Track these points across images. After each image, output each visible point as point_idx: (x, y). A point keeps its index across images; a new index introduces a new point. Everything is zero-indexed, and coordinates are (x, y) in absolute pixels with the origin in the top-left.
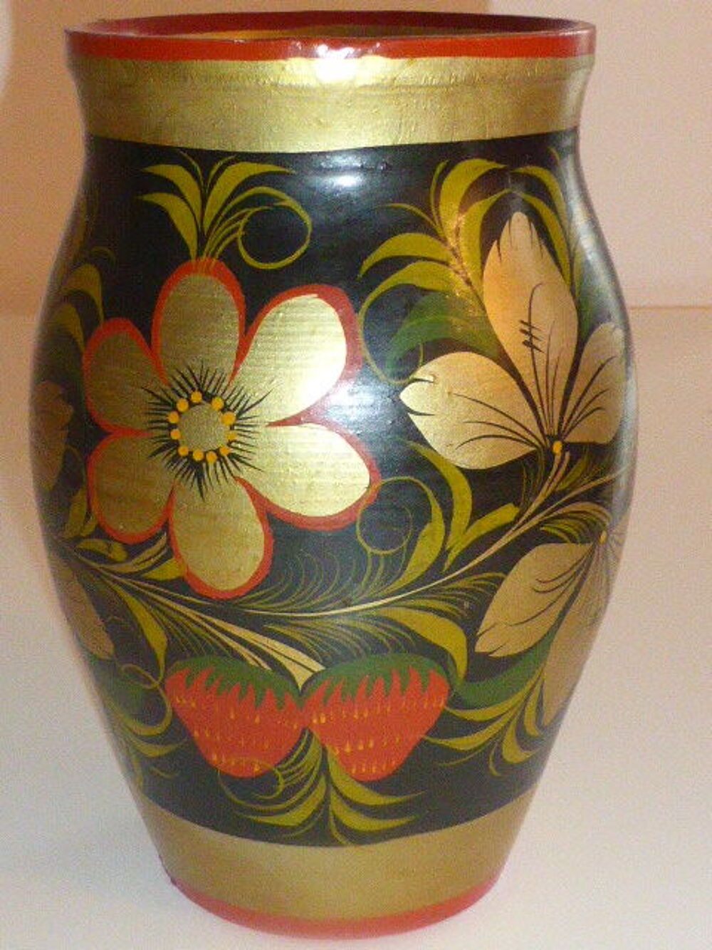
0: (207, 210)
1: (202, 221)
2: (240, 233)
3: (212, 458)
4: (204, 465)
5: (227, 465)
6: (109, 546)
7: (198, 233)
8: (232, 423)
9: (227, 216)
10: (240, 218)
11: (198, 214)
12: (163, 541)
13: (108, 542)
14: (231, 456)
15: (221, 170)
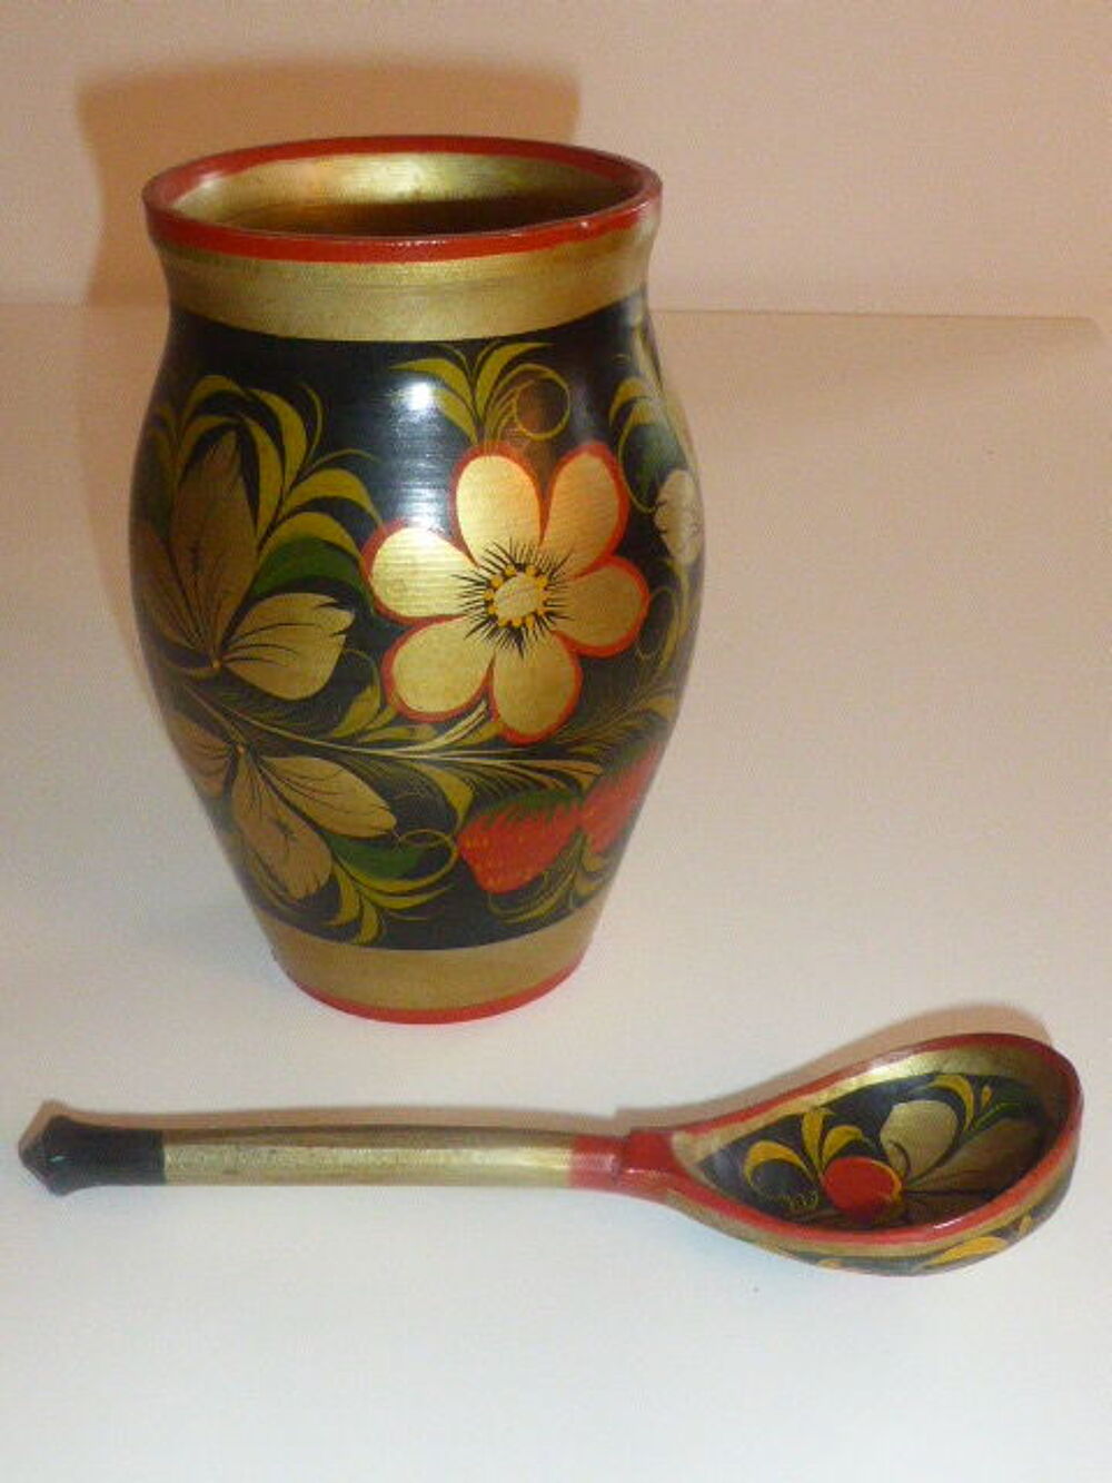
0: (478, 395)
1: (475, 407)
2: (514, 410)
3: (530, 621)
4: (523, 629)
5: (545, 624)
6: (413, 730)
7: (474, 419)
8: (545, 585)
9: (499, 397)
10: (512, 395)
11: (469, 400)
12: (481, 708)
13: (410, 726)
14: (548, 614)
15: (485, 358)
